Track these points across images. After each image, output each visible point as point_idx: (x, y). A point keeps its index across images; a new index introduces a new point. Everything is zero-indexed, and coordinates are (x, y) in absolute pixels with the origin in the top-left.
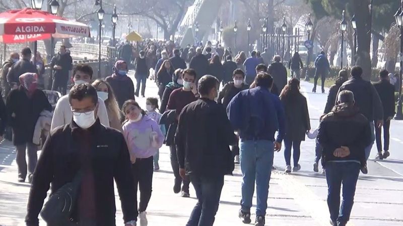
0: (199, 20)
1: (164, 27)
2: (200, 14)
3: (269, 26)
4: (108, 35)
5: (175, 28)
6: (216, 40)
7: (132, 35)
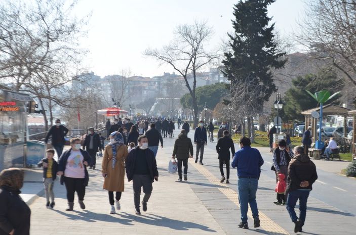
0: (155, 110)
1: (146, 111)
2: (155, 108)
3: (173, 111)
4: (132, 114)
5: (149, 112)
6: (159, 115)
7: (139, 113)
